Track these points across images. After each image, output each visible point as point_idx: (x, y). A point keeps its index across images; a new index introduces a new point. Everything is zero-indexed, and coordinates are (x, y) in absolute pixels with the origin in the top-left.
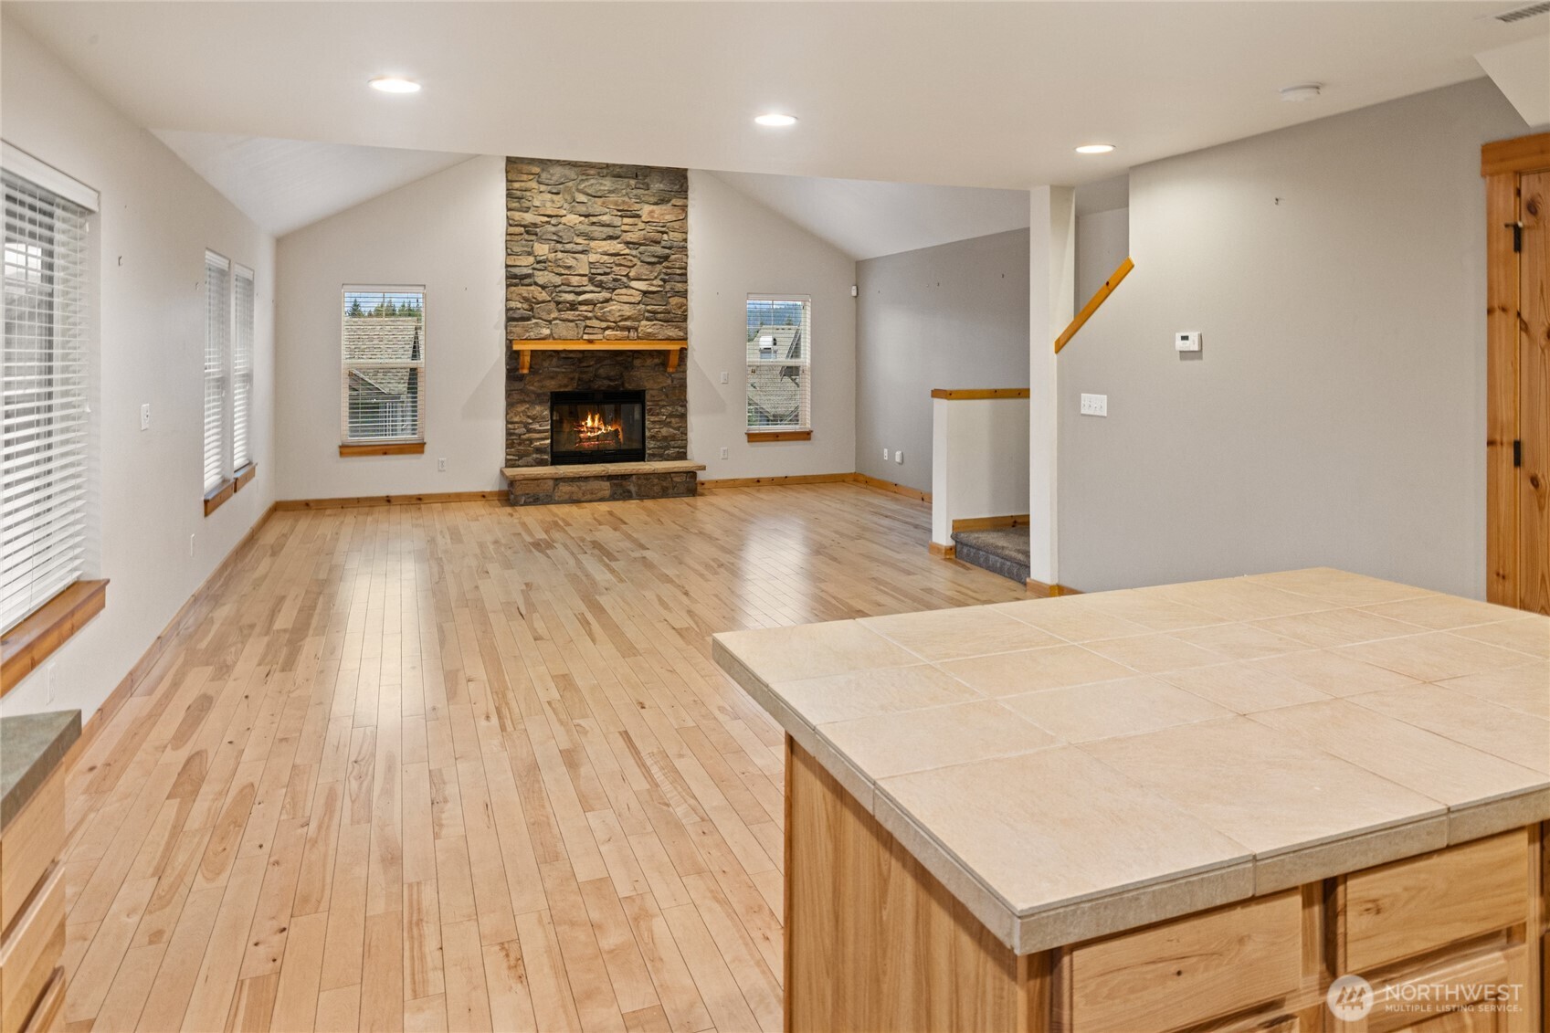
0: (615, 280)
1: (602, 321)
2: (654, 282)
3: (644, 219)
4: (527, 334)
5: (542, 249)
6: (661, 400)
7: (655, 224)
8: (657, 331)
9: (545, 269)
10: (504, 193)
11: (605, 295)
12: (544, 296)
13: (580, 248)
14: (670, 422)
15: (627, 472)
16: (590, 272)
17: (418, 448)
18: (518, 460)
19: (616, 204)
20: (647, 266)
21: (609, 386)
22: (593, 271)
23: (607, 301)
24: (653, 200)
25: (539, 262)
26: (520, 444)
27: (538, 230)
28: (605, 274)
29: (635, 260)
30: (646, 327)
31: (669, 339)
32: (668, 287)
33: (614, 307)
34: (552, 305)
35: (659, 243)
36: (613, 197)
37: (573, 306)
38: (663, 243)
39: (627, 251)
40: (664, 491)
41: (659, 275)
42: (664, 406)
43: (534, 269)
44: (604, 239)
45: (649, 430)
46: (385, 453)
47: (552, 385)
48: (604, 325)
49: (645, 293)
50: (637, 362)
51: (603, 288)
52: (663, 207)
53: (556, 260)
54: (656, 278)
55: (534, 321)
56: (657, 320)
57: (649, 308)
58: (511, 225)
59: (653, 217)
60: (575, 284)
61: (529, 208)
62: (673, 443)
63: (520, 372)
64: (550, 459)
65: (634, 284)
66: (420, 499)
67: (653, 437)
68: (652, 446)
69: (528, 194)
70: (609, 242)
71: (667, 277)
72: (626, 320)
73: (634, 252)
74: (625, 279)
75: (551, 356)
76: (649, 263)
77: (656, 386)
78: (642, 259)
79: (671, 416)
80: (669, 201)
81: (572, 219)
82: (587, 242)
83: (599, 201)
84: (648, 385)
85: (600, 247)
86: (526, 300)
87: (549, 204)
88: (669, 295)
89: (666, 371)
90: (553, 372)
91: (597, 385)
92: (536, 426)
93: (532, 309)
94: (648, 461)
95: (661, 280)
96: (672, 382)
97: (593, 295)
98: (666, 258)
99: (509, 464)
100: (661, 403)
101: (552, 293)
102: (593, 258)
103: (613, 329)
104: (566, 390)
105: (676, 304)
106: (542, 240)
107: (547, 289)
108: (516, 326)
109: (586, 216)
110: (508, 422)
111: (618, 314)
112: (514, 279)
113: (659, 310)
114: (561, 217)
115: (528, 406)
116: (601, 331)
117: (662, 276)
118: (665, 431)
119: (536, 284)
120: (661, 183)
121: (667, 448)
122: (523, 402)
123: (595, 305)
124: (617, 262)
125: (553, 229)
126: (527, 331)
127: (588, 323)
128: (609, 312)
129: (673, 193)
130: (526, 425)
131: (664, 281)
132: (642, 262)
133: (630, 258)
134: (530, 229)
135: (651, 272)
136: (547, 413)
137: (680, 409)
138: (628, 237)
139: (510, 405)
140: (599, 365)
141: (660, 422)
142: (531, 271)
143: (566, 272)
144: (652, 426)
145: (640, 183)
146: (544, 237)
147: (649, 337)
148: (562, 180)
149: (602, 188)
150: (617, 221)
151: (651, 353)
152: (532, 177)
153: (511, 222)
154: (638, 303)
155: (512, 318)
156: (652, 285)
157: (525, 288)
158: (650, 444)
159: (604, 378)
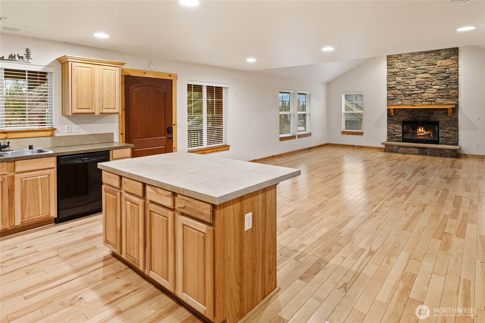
0: (425, 86)
1: (421, 99)
2: (442, 86)
3: (438, 65)
4: (394, 104)
5: (399, 79)
6: (447, 125)
7: (443, 66)
8: (443, 102)
9: (400, 85)
10: (386, 64)
11: (423, 91)
12: (400, 92)
13: (412, 77)
14: (450, 132)
15: (427, 147)
16: (416, 84)
17: (361, 134)
18: (391, 140)
19: (426, 62)
20: (439, 81)
21: (424, 119)
22: (417, 84)
23: (423, 93)
24: (442, 58)
25: (398, 83)
26: (391, 135)
27: (397, 73)
28: (422, 84)
29: (434, 79)
30: (439, 100)
31: (449, 104)
32: (449, 87)
33: (425, 95)
34: (402, 95)
35: (445, 72)
36: (425, 60)
37: (410, 95)
38: (446, 72)
39: (431, 76)
40: (441, 154)
41: (444, 83)
42: (447, 127)
43: (396, 85)
44: (422, 74)
45: (441, 134)
46: (353, 134)
47: (402, 119)
48: (422, 100)
49: (439, 89)
50: (435, 112)
51: (421, 89)
52: (447, 60)
53: (403, 82)
54: (443, 84)
55: (396, 100)
56: (444, 98)
57: (440, 94)
58: (388, 73)
59: (442, 64)
60: (411, 88)
61: (394, 67)
62: (451, 139)
63: (391, 114)
64: (402, 140)
65: (433, 87)
66: (362, 147)
67: (442, 137)
68: (441, 140)
69: (394, 63)
70: (423, 74)
71: (448, 84)
72: (430, 98)
73: (434, 77)
74: (430, 86)
75: (402, 110)
76: (440, 80)
77: (443, 120)
78: (437, 78)
79: (450, 130)
80: (449, 58)
81: (409, 69)
82: (415, 75)
83: (420, 62)
84: (439, 120)
85: (420, 76)
86: (393, 94)
87: (401, 65)
88: (449, 90)
89: (448, 115)
90: (403, 115)
91: (418, 119)
92: (397, 130)
93: (395, 97)
94: (440, 145)
95: (446, 85)
96: (451, 119)
97: (417, 91)
98: (448, 77)
99: (388, 140)
100: (446, 126)
101: (402, 92)
102: (417, 80)
103: (425, 101)
104: (407, 120)
105: (452, 93)
106: (398, 76)
107: (400, 91)
108: (390, 102)
109: (414, 67)
110: (388, 129)
111: (427, 97)
112: (389, 88)
113: (445, 95)
114: (405, 69)
115: (394, 124)
116: (421, 102)
117: (446, 83)
118: (447, 135)
119: (397, 89)
120: (445, 52)
121: (448, 141)
122: (393, 123)
123: (418, 94)
124: (427, 80)
125: (403, 72)
126: (393, 103)
127: (415, 100)
128: (423, 96)
129: (451, 55)
130: (393, 130)
131: (447, 85)
132: (437, 79)
133: (432, 78)
134: (395, 74)
135: (441, 82)
136: (400, 127)
137: (454, 128)
138: (431, 72)
139: (388, 124)
140: (420, 113)
141: (445, 132)
142: (395, 86)
143: (407, 85)
144: (441, 133)
145: (436, 54)
146: (399, 75)
147: (440, 104)
148: (406, 58)
149: (421, 58)
150: (427, 67)
151: (441, 109)
152: (395, 58)
153: (388, 72)
154: (436, 93)
155: (389, 99)
156: (442, 87)
157: (393, 90)
158: (441, 139)
159: (422, 117)
